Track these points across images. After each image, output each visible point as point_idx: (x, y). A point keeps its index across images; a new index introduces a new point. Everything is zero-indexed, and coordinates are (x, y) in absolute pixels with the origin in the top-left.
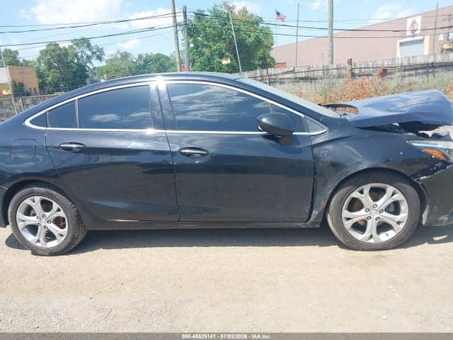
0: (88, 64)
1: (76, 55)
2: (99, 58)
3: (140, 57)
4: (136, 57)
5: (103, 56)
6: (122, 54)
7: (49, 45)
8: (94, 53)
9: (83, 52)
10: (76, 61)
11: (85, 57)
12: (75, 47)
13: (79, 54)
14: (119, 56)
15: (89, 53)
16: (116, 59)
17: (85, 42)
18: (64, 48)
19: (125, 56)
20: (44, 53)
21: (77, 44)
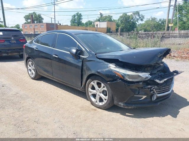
0: (136, 22)
1: (133, 18)
2: (142, 20)
3: (160, 20)
4: (158, 20)
5: (143, 19)
6: (152, 18)
7: (124, 14)
8: (140, 18)
9: (135, 17)
10: (132, 21)
11: (136, 19)
12: (133, 15)
13: (134, 18)
14: (151, 19)
15: (138, 17)
16: (149, 20)
17: (137, 13)
18: (129, 15)
19: (154, 19)
20: (121, 17)
21: (134, 14)
